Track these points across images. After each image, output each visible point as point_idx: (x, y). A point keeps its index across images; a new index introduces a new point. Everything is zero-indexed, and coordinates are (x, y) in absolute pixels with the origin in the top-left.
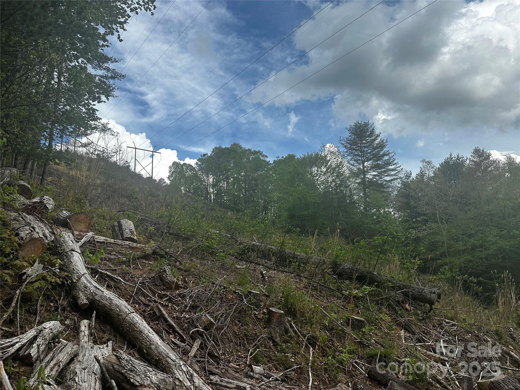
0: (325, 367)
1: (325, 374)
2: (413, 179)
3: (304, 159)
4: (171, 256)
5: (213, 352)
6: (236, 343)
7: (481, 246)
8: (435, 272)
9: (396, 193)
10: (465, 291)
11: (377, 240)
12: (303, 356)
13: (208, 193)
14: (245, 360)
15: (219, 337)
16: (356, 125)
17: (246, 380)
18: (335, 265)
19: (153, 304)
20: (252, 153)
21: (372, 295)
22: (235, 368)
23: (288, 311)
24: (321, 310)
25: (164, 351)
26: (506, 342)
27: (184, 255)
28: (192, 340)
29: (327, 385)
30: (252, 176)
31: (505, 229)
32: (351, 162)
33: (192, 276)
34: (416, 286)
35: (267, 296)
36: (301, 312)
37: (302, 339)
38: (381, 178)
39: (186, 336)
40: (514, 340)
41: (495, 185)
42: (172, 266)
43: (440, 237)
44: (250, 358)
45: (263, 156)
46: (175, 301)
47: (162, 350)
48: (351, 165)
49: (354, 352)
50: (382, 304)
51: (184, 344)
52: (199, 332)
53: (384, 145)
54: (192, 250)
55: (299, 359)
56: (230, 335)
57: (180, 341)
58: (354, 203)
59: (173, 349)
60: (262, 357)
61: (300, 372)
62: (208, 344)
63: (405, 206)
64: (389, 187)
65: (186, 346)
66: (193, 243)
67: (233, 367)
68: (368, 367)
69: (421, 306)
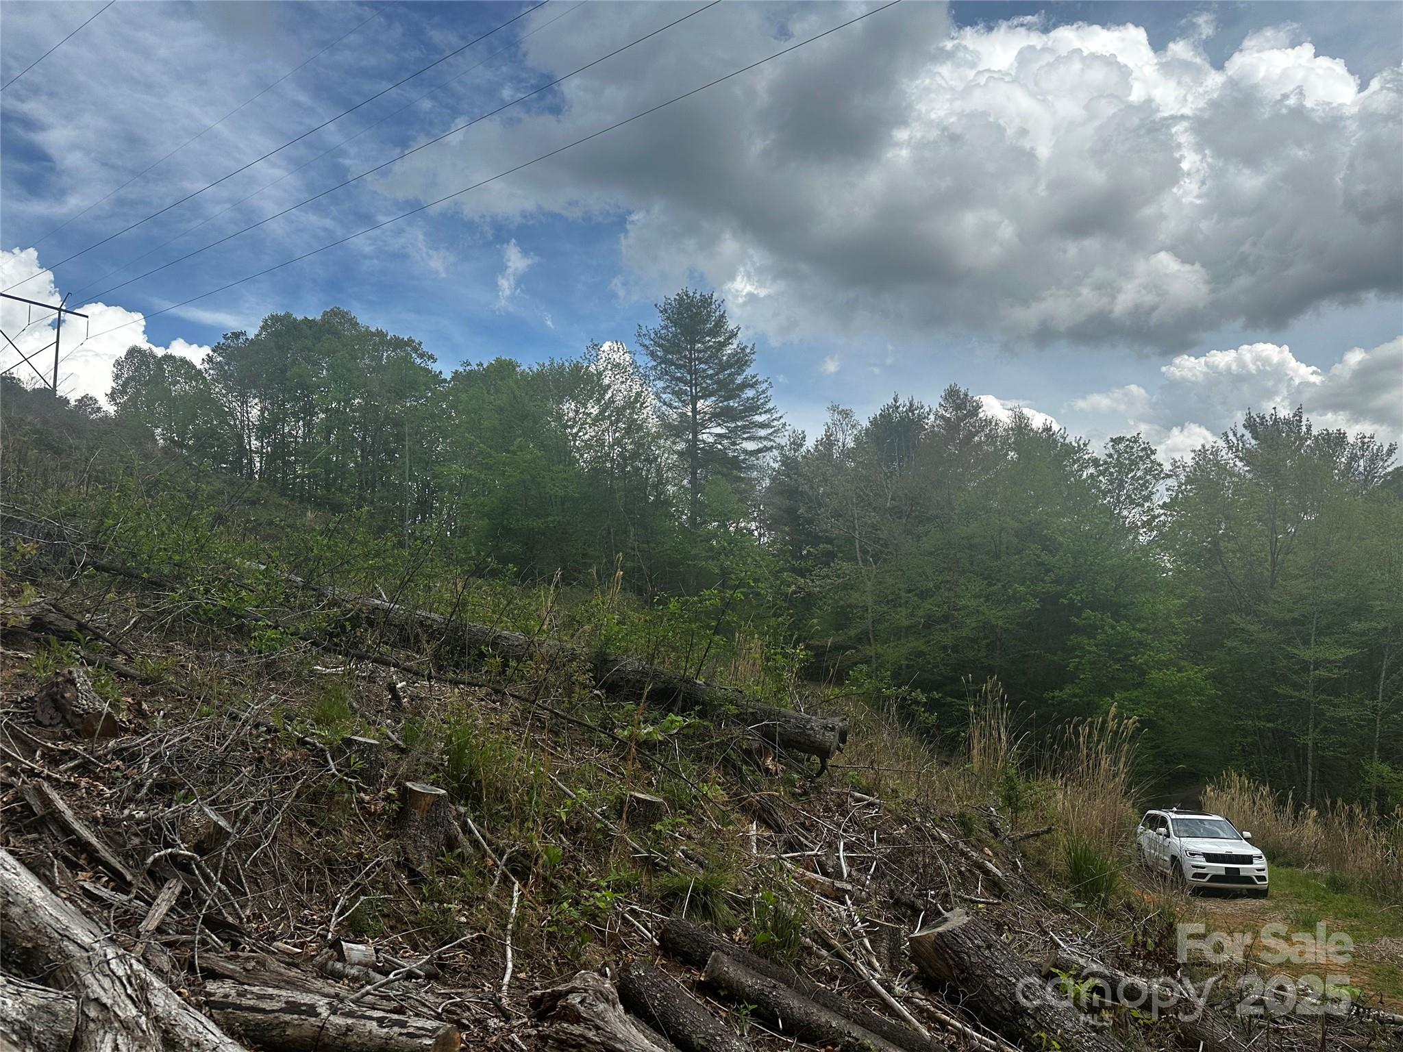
0: (550, 929)
1: (549, 949)
2: (809, 451)
3: (539, 376)
4: (98, 637)
5: (220, 913)
6: (296, 884)
7: (946, 618)
8: (839, 680)
9: (767, 482)
10: (903, 723)
11: (709, 600)
12: (491, 906)
13: (243, 451)
14: (323, 929)
15: (244, 870)
16: (681, 299)
17: (319, 984)
18: (601, 663)
19: (24, 782)
20: (389, 343)
21: (686, 736)
22: (288, 954)
23: (461, 787)
24: (552, 780)
25: (52, 922)
26: (979, 840)
27: (146, 635)
28: (155, 882)
29: (554, 977)
30: (387, 411)
31: (998, 580)
32: (664, 396)
33: (166, 697)
34: (792, 712)
35: (402, 751)
36: (497, 789)
37: (494, 861)
38: (734, 444)
39: (131, 874)
40: (997, 835)
41: (984, 478)
42: (99, 666)
43: (857, 595)
44: (339, 924)
45: (422, 356)
46: (104, 772)
47: (47, 918)
48: (665, 404)
49: (628, 885)
50: (709, 760)
51: (125, 898)
52: (179, 859)
53: (747, 361)
54: (174, 621)
55: (479, 916)
56: (281, 862)
57: (112, 890)
58: (667, 503)
59: (86, 913)
60: (375, 917)
61: (481, 949)
62: (205, 892)
63: (785, 515)
64: (751, 467)
65: (130, 901)
66: (175, 599)
67: (283, 952)
68: (663, 921)
69: (802, 761)
